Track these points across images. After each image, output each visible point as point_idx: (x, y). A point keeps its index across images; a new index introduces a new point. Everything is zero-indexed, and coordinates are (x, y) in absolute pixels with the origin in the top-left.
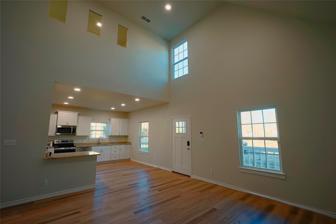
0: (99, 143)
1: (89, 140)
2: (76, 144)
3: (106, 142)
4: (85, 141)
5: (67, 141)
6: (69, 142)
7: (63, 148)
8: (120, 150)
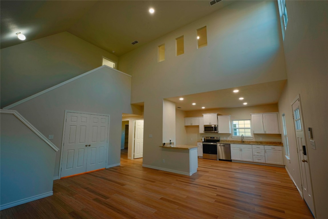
0: (242, 141)
1: (233, 138)
2: (221, 140)
3: (251, 140)
4: (229, 139)
5: (214, 138)
6: (215, 139)
7: (212, 143)
8: (265, 152)
